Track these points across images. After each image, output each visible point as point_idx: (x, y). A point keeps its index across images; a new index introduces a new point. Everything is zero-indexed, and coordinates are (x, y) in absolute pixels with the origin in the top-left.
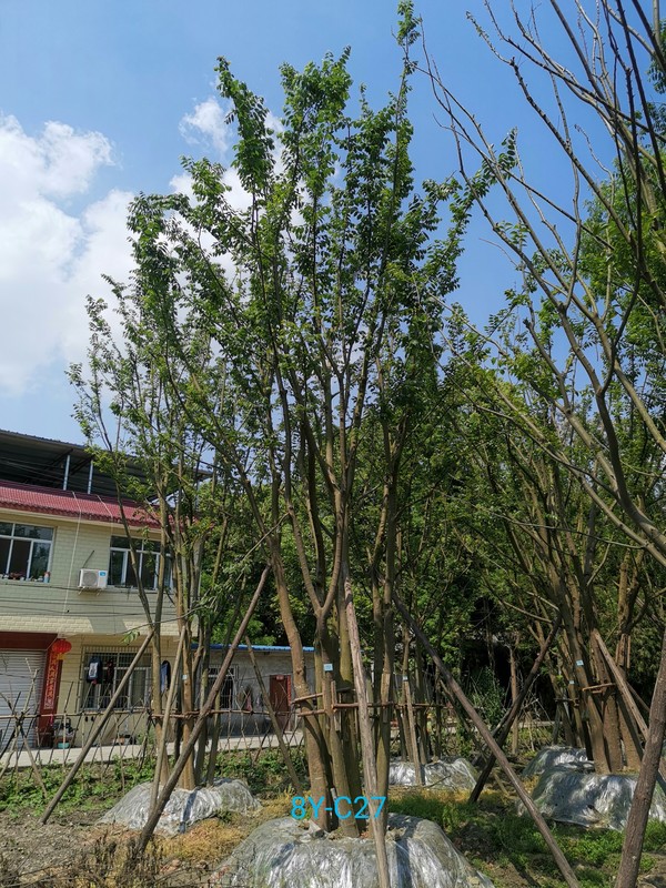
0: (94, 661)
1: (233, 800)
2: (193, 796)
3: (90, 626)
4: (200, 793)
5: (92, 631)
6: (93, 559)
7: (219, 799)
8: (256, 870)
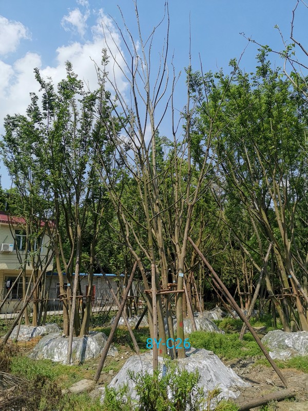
0: (8, 280)
1: (51, 330)
2: (35, 329)
3: (6, 266)
4: (38, 328)
5: (7, 268)
6: (7, 239)
7: (45, 330)
8: (40, 347)
